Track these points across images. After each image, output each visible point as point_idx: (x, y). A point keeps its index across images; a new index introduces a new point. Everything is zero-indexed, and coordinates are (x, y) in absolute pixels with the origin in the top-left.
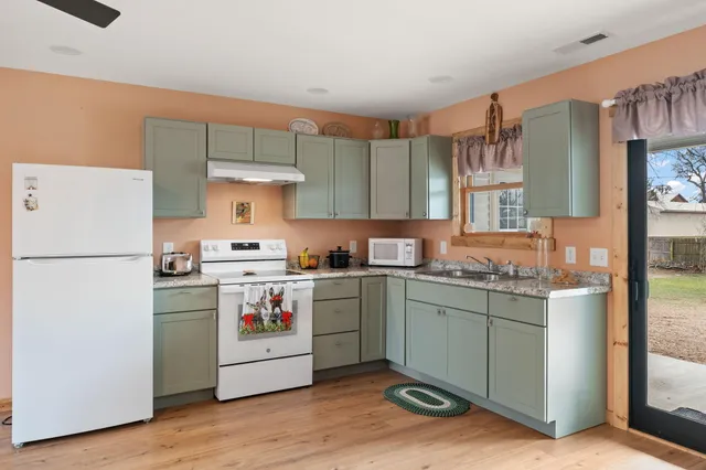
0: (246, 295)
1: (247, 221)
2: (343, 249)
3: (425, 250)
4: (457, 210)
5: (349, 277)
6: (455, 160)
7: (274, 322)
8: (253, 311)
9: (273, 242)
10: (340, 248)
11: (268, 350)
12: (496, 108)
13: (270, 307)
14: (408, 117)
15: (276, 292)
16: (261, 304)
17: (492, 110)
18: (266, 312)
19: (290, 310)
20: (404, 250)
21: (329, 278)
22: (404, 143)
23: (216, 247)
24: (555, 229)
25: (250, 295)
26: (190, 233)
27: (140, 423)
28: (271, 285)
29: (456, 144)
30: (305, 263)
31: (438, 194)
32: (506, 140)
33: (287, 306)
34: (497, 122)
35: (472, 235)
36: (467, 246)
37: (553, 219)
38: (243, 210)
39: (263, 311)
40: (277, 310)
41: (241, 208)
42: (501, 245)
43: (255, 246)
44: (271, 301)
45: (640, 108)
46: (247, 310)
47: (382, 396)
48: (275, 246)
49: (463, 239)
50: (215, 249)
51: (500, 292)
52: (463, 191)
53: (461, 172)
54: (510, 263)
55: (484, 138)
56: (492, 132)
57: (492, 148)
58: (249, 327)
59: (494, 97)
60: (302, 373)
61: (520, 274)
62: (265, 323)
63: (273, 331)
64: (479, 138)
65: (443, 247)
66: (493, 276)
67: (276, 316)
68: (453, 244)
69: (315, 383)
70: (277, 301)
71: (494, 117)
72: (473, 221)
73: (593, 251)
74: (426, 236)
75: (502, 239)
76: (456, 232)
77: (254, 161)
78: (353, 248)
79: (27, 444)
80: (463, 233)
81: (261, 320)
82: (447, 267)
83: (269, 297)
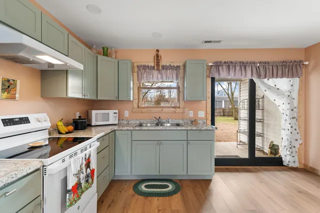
1: (14, 98)
4: (137, 96)
6: (135, 74)
7: (87, 181)
9: (39, 115)
10: (80, 117)
11: (78, 208)
13: (85, 170)
20: (113, 116)
29: (136, 67)
33: (93, 165)
41: (7, 84)
42: (161, 111)
43: (25, 120)
45: (220, 68)
48: (41, 118)
49: (140, 110)
51: (194, 130)
58: (75, 197)
59: (158, 51)
62: (83, 186)
67: (88, 176)
68: (133, 112)
73: (199, 112)
76: (136, 106)
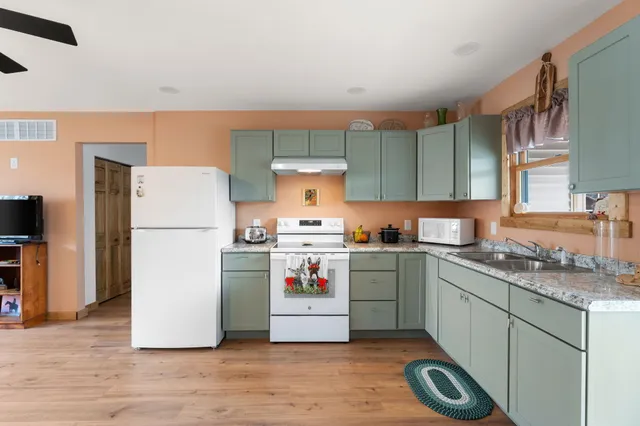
0: (288, 262)
1: (314, 204)
2: (393, 227)
3: (477, 229)
4: (507, 190)
5: (386, 252)
6: (504, 137)
7: (312, 285)
8: (294, 275)
9: (333, 220)
10: (390, 226)
11: (310, 308)
12: (547, 69)
13: (308, 273)
14: (456, 102)
15: (313, 261)
16: (301, 269)
17: (543, 72)
18: (305, 277)
19: (326, 277)
20: (451, 230)
21: (366, 252)
22: (449, 127)
23: (288, 224)
24: (631, 208)
25: (292, 262)
26: (270, 213)
27: (210, 348)
28: (309, 255)
29: (505, 121)
30: (358, 238)
31: (481, 174)
32: (560, 104)
33: (323, 274)
34: (549, 86)
35: (523, 215)
36: (515, 227)
37: (627, 194)
38: (310, 196)
39: (302, 276)
40: (314, 276)
41: (309, 194)
42: (554, 227)
43: (318, 223)
44: (309, 269)
46: (289, 274)
47: (401, 369)
48: (334, 222)
49: (513, 220)
50: (286, 225)
51: (520, 287)
52: (513, 170)
53: (510, 149)
54: (560, 250)
55: (533, 107)
56: (542, 98)
57: (544, 117)
58: (290, 288)
59: (547, 57)
60: (340, 331)
61: (577, 264)
62: (304, 286)
63: (310, 293)
64: (527, 109)
65: (493, 228)
66: (537, 264)
67: (313, 281)
68: (502, 225)
69: (351, 340)
70: (314, 269)
71: (545, 81)
72: (526, 201)
74: (478, 217)
75: (556, 220)
76: (505, 212)
77: (310, 156)
78: (407, 226)
79: (142, 349)
80: (512, 214)
81: (301, 284)
82: (496, 248)
83: (307, 265)
